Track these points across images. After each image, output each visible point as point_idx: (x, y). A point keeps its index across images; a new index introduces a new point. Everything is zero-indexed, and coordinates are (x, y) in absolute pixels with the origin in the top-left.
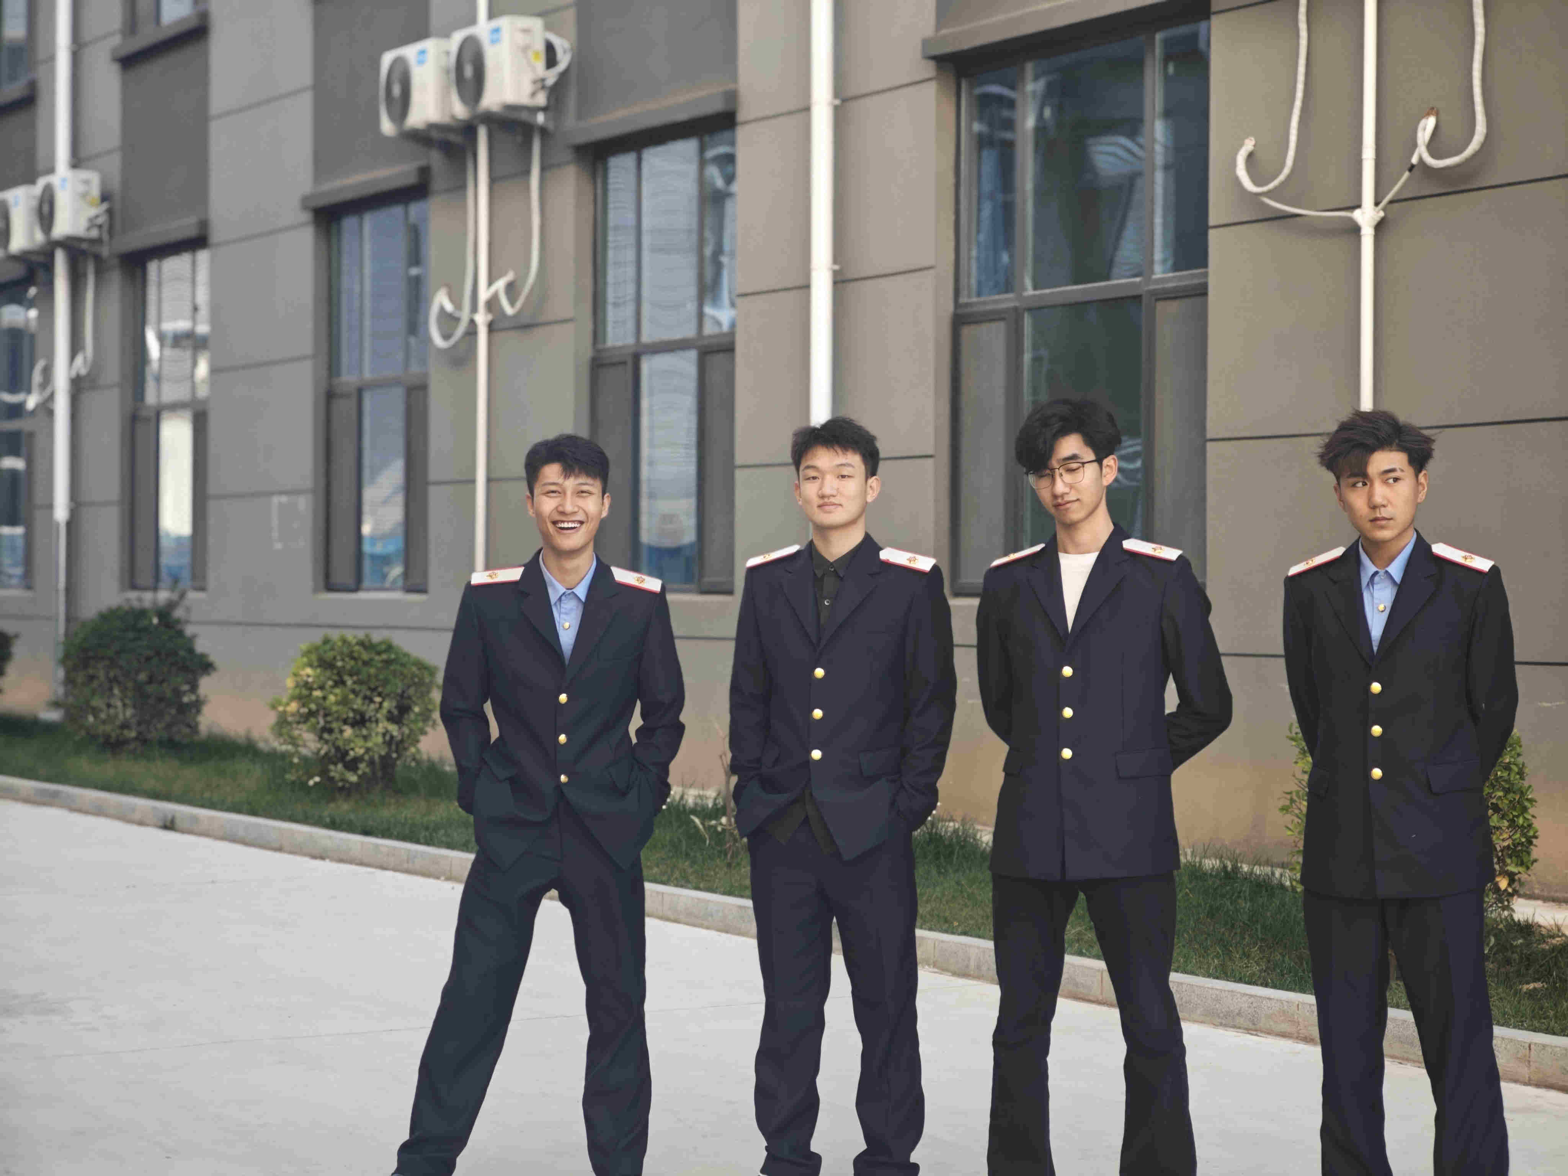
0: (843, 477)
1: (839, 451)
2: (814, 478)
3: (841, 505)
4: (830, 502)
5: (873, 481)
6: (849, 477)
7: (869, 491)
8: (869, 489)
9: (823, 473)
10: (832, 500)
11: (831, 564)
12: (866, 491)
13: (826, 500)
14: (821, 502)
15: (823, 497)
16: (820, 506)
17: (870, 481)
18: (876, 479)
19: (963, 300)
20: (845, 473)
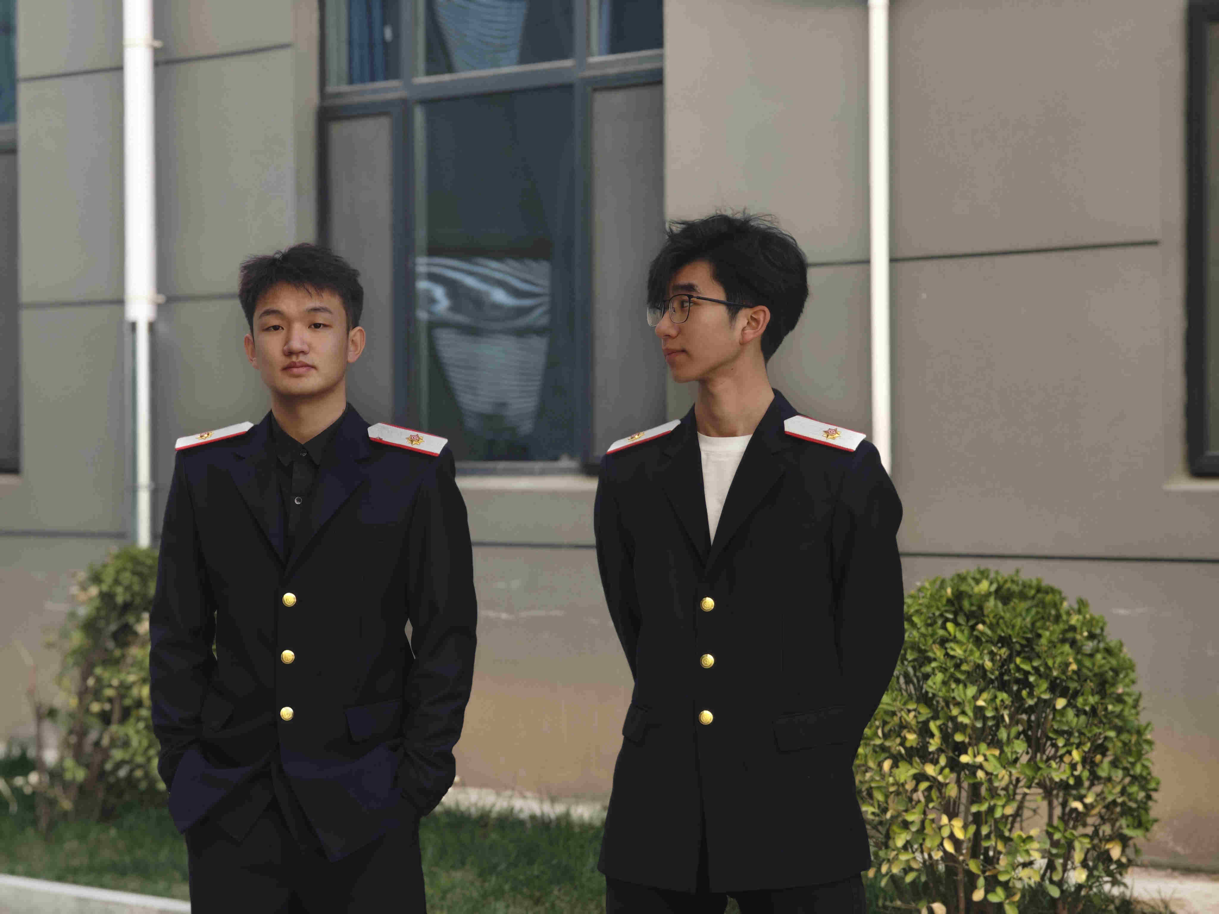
0: (317, 326)
1: (312, 290)
2: (276, 328)
3: (314, 367)
4: (300, 362)
5: (356, 333)
6: (325, 326)
7: (351, 348)
8: (350, 343)
9: (289, 322)
10: (302, 358)
11: (303, 448)
12: (347, 348)
13: (294, 359)
14: (286, 361)
15: (290, 353)
16: (287, 369)
17: (352, 333)
18: (360, 330)
19: (331, 88)
20: (320, 321)
